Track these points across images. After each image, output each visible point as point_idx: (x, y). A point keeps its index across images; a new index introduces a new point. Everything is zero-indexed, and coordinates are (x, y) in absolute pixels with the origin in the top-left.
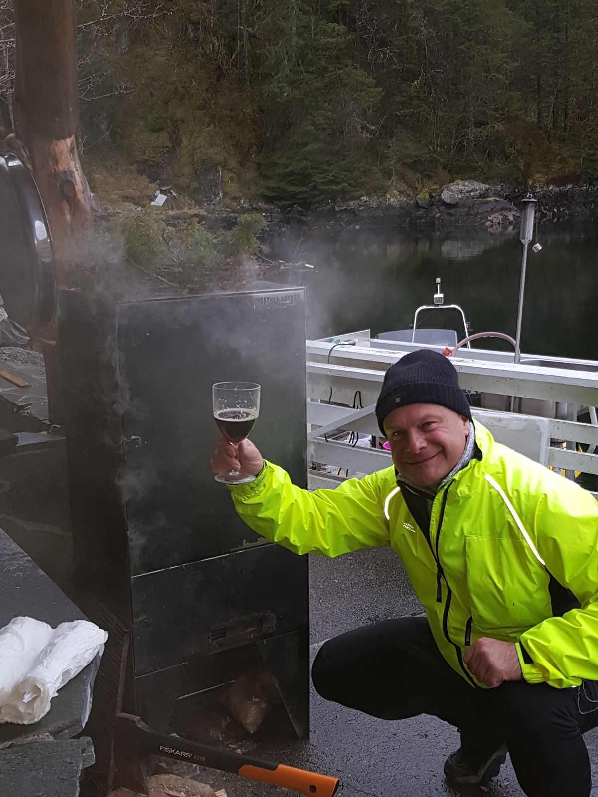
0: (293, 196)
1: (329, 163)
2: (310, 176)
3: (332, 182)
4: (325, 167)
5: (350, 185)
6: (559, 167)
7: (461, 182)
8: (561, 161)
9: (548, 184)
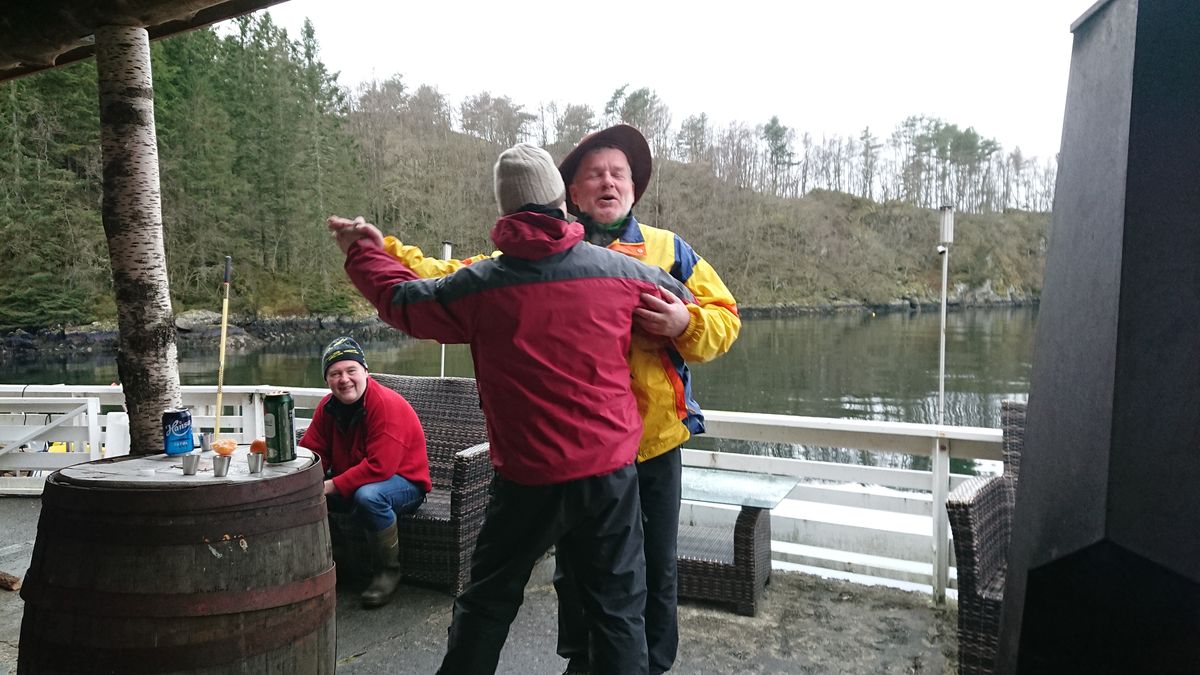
0: (17, 320)
1: (58, 291)
2: (36, 302)
3: (62, 308)
4: (54, 295)
5: (81, 311)
6: (284, 301)
7: (194, 311)
8: (286, 296)
9: (275, 315)
